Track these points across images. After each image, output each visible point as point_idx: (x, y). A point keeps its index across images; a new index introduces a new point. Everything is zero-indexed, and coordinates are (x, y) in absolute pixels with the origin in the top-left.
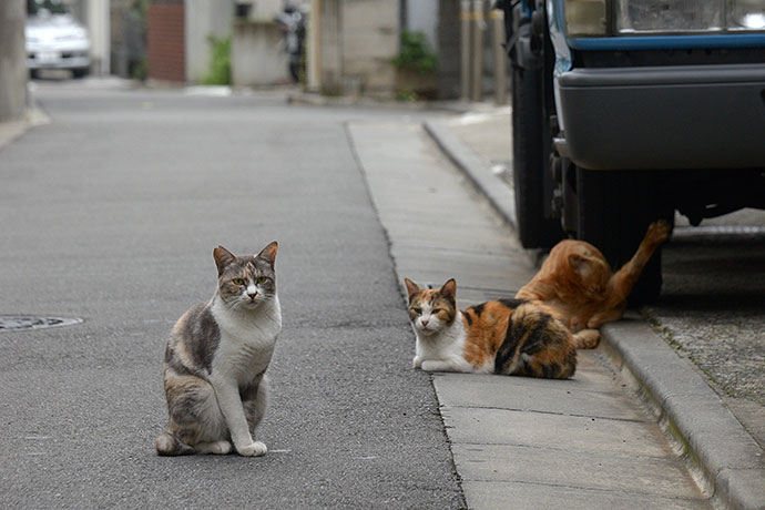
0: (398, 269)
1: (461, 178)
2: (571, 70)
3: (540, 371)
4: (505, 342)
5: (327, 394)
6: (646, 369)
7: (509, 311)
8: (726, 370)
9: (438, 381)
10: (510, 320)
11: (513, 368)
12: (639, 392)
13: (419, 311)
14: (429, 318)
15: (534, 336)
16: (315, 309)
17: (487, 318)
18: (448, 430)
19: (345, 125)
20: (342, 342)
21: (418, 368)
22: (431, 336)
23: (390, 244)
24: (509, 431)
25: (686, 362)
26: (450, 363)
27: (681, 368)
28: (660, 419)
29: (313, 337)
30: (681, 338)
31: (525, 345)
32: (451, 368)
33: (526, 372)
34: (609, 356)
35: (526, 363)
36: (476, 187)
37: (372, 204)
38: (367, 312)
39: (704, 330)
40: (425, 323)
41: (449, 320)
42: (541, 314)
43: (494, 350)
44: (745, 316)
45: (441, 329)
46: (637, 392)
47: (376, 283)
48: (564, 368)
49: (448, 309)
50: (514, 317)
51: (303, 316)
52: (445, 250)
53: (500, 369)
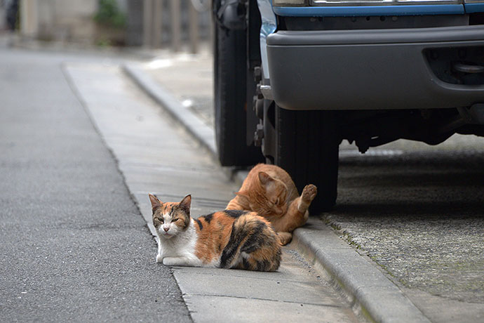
0: (128, 181)
1: (158, 109)
2: (275, 32)
3: (255, 266)
4: (230, 243)
5: (91, 284)
6: (336, 264)
7: (232, 220)
8: (398, 265)
9: (178, 274)
10: (234, 227)
11: (234, 263)
12: (332, 283)
13: (162, 220)
14: (169, 225)
15: (252, 239)
16: (69, 214)
17: (215, 224)
18: (192, 315)
19: (62, 66)
20: (96, 241)
21: (160, 263)
22: (170, 239)
23: (117, 162)
24: (239, 315)
25: (365, 259)
26: (185, 259)
27: (363, 264)
28: (352, 305)
29: (72, 236)
30: (358, 239)
31: (245, 246)
32: (186, 263)
33: (245, 266)
34: (302, 253)
35: (244, 260)
36: (173, 117)
37: (95, 129)
38: (111, 216)
39: (374, 233)
40: (166, 230)
41: (185, 226)
42: (258, 222)
43: (220, 250)
44: (402, 222)
45: (178, 234)
46: (330, 282)
47: (113, 192)
48: (273, 264)
49: (184, 219)
50: (237, 225)
51: (60, 219)
52: (159, 166)
53: (224, 264)
